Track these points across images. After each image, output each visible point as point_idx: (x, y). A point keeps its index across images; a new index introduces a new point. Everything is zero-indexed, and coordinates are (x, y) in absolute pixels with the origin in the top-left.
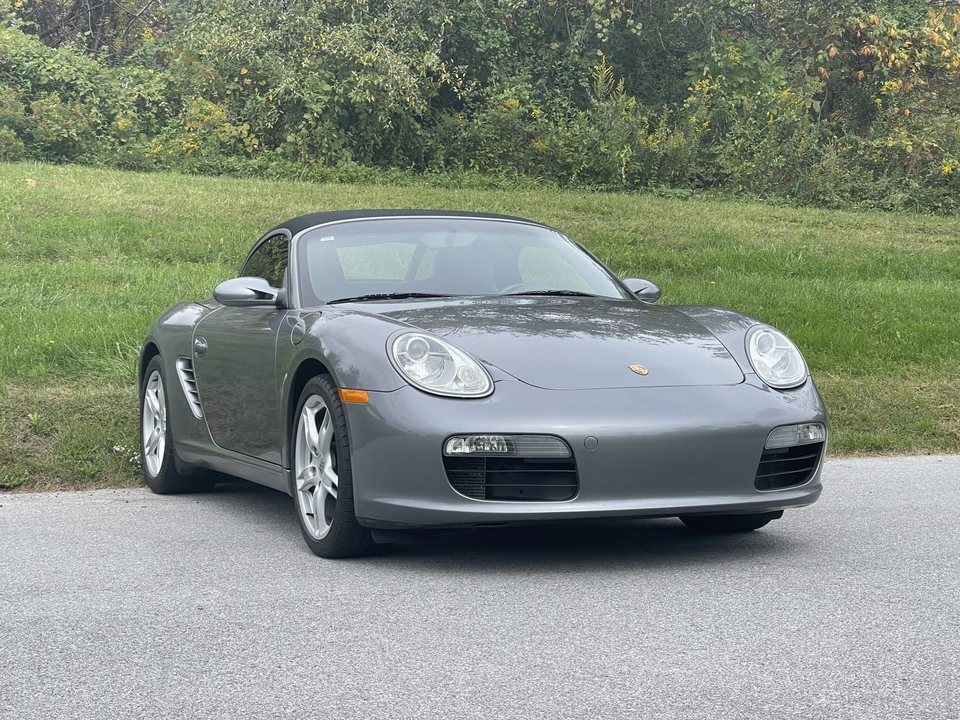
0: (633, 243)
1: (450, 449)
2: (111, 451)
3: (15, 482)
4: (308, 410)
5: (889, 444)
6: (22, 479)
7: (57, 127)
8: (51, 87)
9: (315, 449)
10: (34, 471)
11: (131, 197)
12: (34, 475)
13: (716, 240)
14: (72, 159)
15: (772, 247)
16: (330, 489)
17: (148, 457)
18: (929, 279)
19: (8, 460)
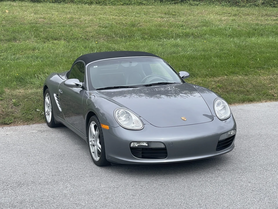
0: (182, 26)
1: (132, 145)
2: (36, 111)
3: (10, 122)
4: (92, 124)
5: (254, 100)
6: (12, 121)
9: (94, 136)
10: (15, 118)
11: (36, 16)
12: (15, 119)
13: (206, 24)
15: (222, 26)
16: (99, 149)
17: (47, 116)
18: (268, 36)
19: (7, 115)
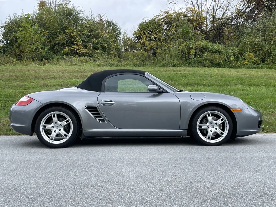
7: (218, 60)
8: (216, 52)
14: (220, 67)
